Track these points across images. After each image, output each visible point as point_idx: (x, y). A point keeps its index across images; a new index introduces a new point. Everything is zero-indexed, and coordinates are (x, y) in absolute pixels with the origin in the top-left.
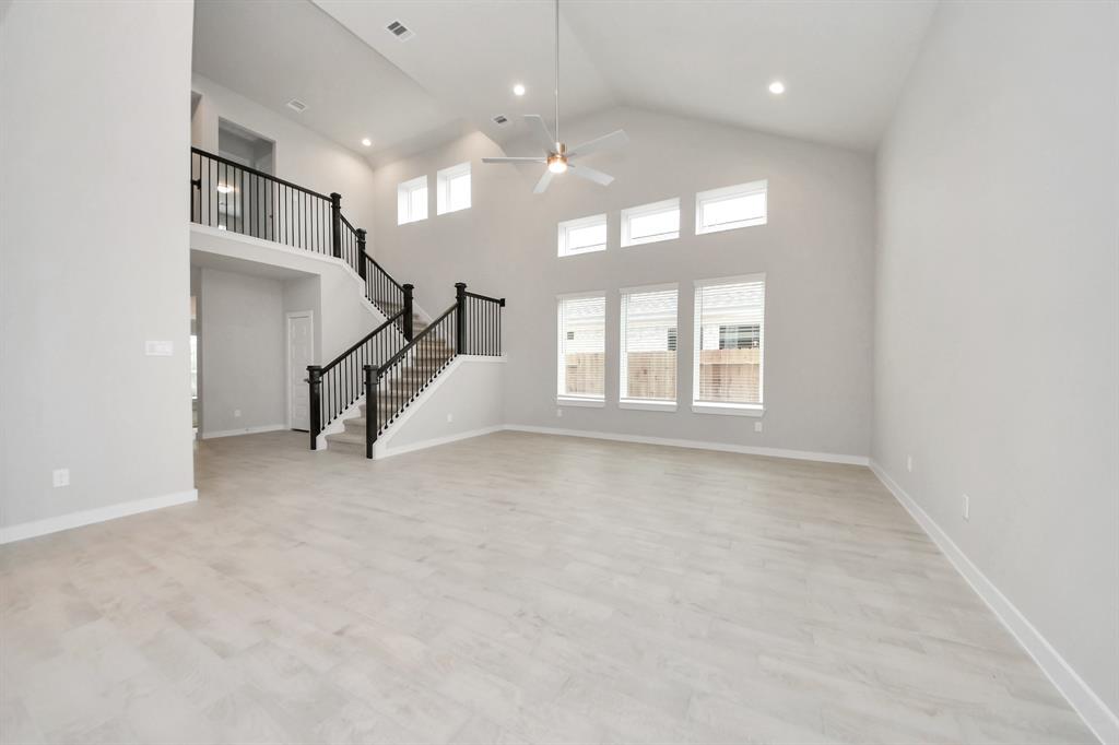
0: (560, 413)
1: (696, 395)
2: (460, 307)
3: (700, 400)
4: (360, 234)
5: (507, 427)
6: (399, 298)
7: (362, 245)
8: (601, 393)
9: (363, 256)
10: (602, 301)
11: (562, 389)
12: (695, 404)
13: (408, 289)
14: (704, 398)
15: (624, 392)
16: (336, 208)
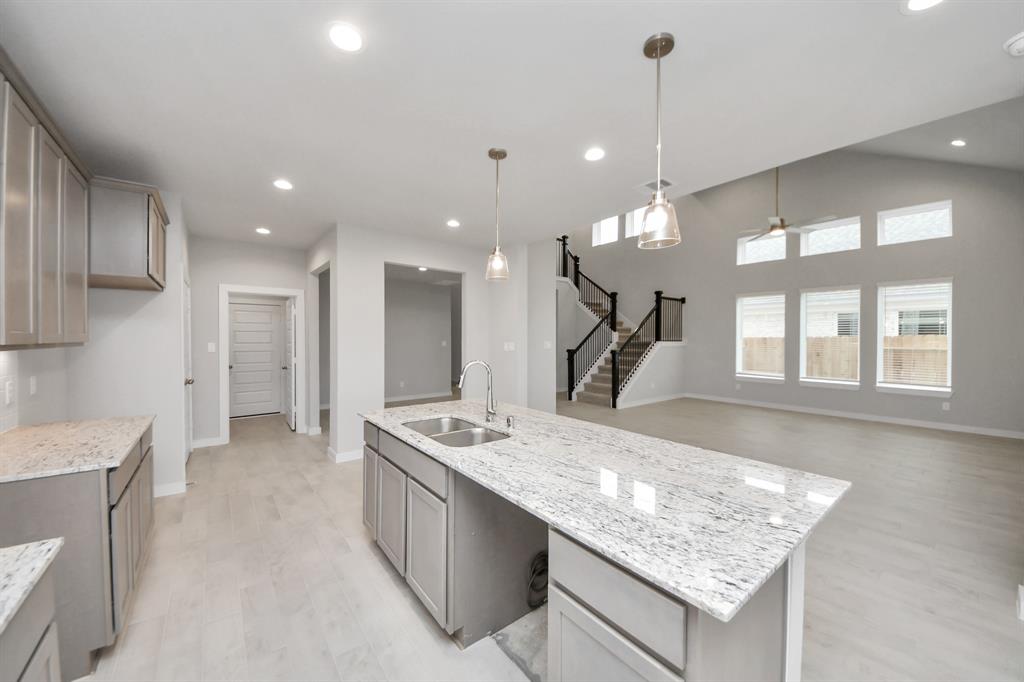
0: (738, 387)
1: (880, 377)
2: (658, 309)
3: (883, 380)
4: (576, 259)
5: (687, 395)
6: (607, 305)
7: (577, 267)
8: (780, 372)
9: (577, 272)
10: (782, 298)
11: (739, 368)
12: (878, 385)
13: (613, 296)
14: (888, 380)
15: (803, 373)
16: (564, 244)
